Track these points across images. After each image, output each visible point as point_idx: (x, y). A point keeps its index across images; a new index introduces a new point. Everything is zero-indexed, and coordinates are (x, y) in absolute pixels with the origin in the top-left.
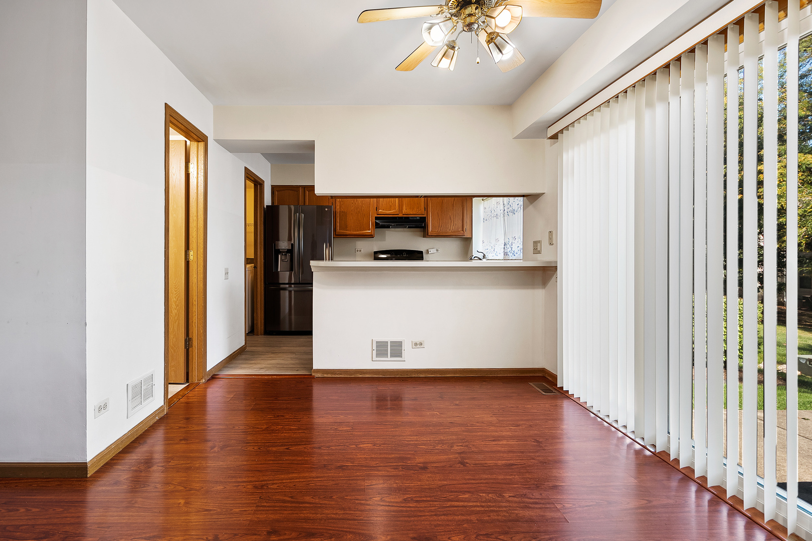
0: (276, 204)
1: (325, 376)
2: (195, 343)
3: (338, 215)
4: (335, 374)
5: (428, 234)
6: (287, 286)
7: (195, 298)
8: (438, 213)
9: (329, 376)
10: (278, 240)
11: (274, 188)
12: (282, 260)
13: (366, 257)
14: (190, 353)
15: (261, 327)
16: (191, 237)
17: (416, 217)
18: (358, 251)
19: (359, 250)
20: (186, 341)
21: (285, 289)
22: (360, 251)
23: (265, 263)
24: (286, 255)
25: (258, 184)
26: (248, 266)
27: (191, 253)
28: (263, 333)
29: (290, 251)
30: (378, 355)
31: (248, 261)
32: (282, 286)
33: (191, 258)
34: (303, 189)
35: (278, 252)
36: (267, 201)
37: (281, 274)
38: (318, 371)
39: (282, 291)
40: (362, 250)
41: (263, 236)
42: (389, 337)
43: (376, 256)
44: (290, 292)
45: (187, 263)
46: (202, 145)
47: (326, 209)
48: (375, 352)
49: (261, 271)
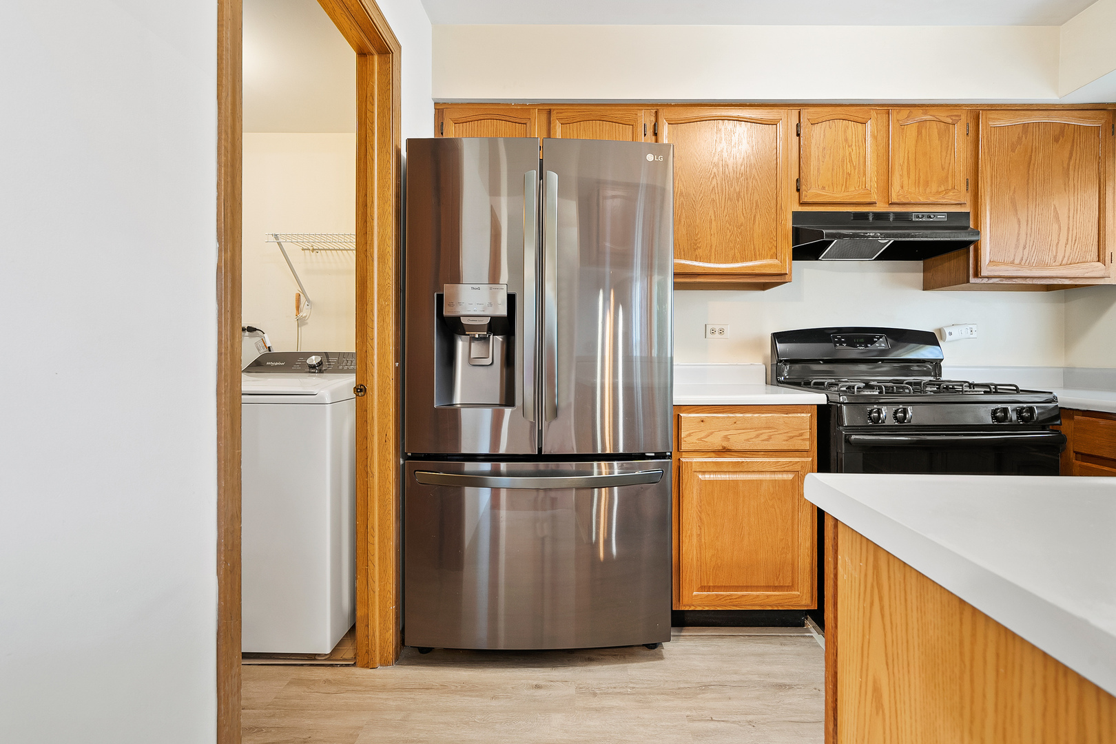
5: (976, 275)
6: (486, 466)
10: (453, 278)
12: (471, 361)
13: (742, 350)
15: (384, 629)
18: (713, 332)
19: (717, 329)
22: (721, 332)
24: (485, 339)
28: (391, 657)
29: (504, 326)
32: (469, 467)
34: (544, 117)
35: (452, 328)
37: (466, 415)
39: (469, 491)
40: (728, 331)
44: (496, 491)
47: (650, 157)
49: (382, 404)
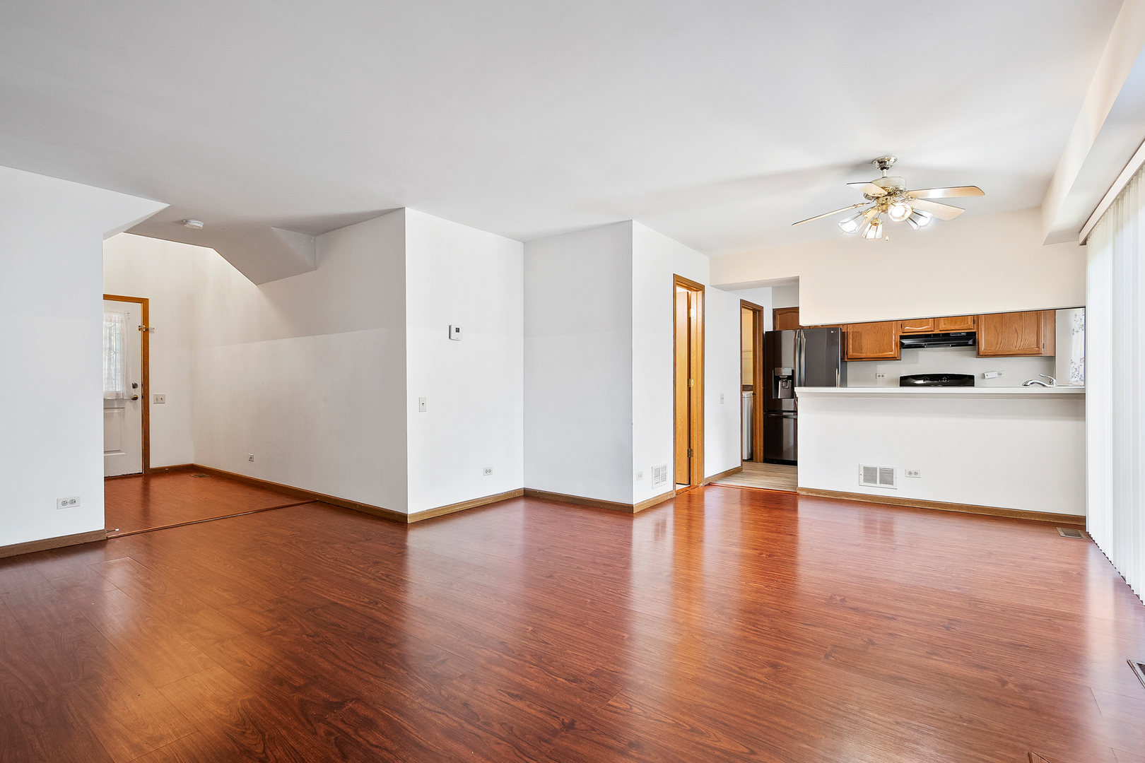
0: (777, 329)
1: (810, 494)
2: (695, 453)
3: (851, 336)
4: (820, 494)
5: (980, 353)
6: (792, 414)
7: (695, 417)
8: (995, 326)
9: (814, 495)
10: (780, 365)
11: (775, 311)
12: (782, 387)
13: (890, 383)
14: (692, 461)
15: (760, 454)
16: (692, 368)
17: (960, 333)
18: (879, 376)
19: (881, 375)
20: (688, 450)
21: (786, 417)
22: (883, 376)
23: (764, 390)
24: (786, 381)
25: (757, 312)
26: (746, 394)
27: (692, 381)
28: (762, 460)
30: (866, 480)
31: (744, 388)
32: (784, 414)
33: (692, 385)
35: (778, 379)
36: (768, 326)
38: (803, 489)
39: (784, 419)
40: (885, 375)
41: (762, 362)
42: (879, 463)
43: (905, 381)
44: (795, 419)
45: (689, 389)
46: (700, 293)
48: (862, 477)
49: (760, 399)
